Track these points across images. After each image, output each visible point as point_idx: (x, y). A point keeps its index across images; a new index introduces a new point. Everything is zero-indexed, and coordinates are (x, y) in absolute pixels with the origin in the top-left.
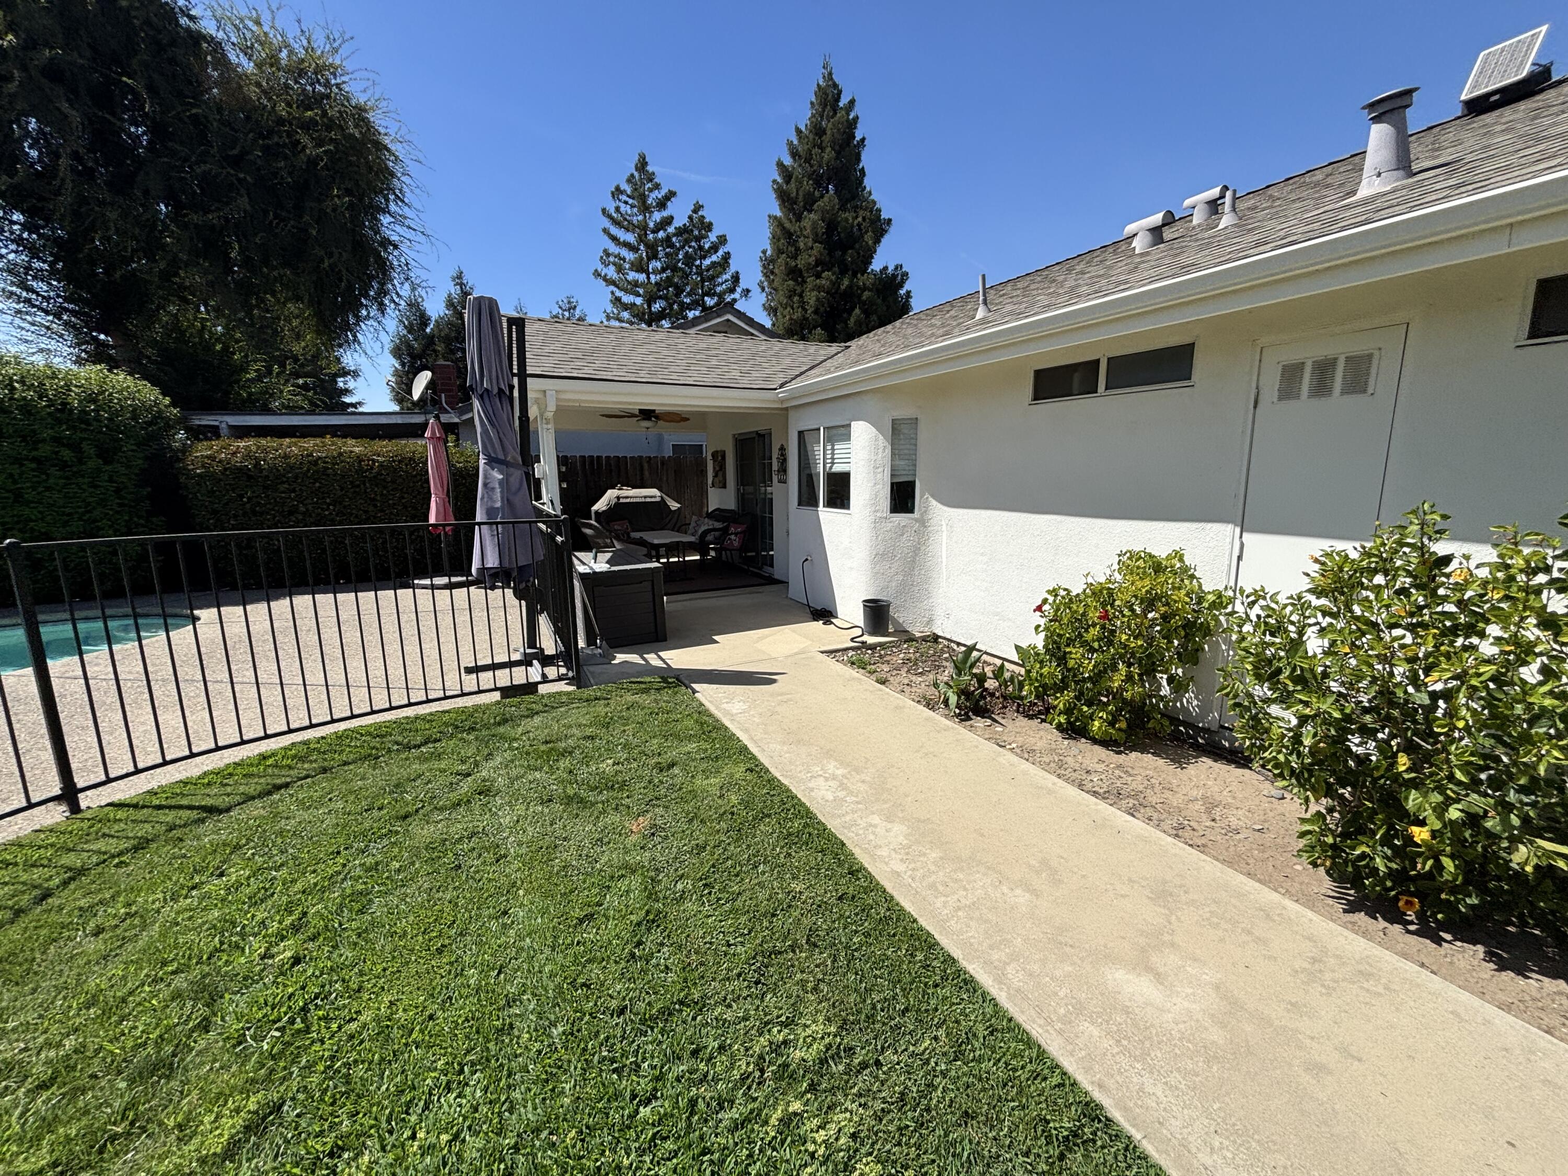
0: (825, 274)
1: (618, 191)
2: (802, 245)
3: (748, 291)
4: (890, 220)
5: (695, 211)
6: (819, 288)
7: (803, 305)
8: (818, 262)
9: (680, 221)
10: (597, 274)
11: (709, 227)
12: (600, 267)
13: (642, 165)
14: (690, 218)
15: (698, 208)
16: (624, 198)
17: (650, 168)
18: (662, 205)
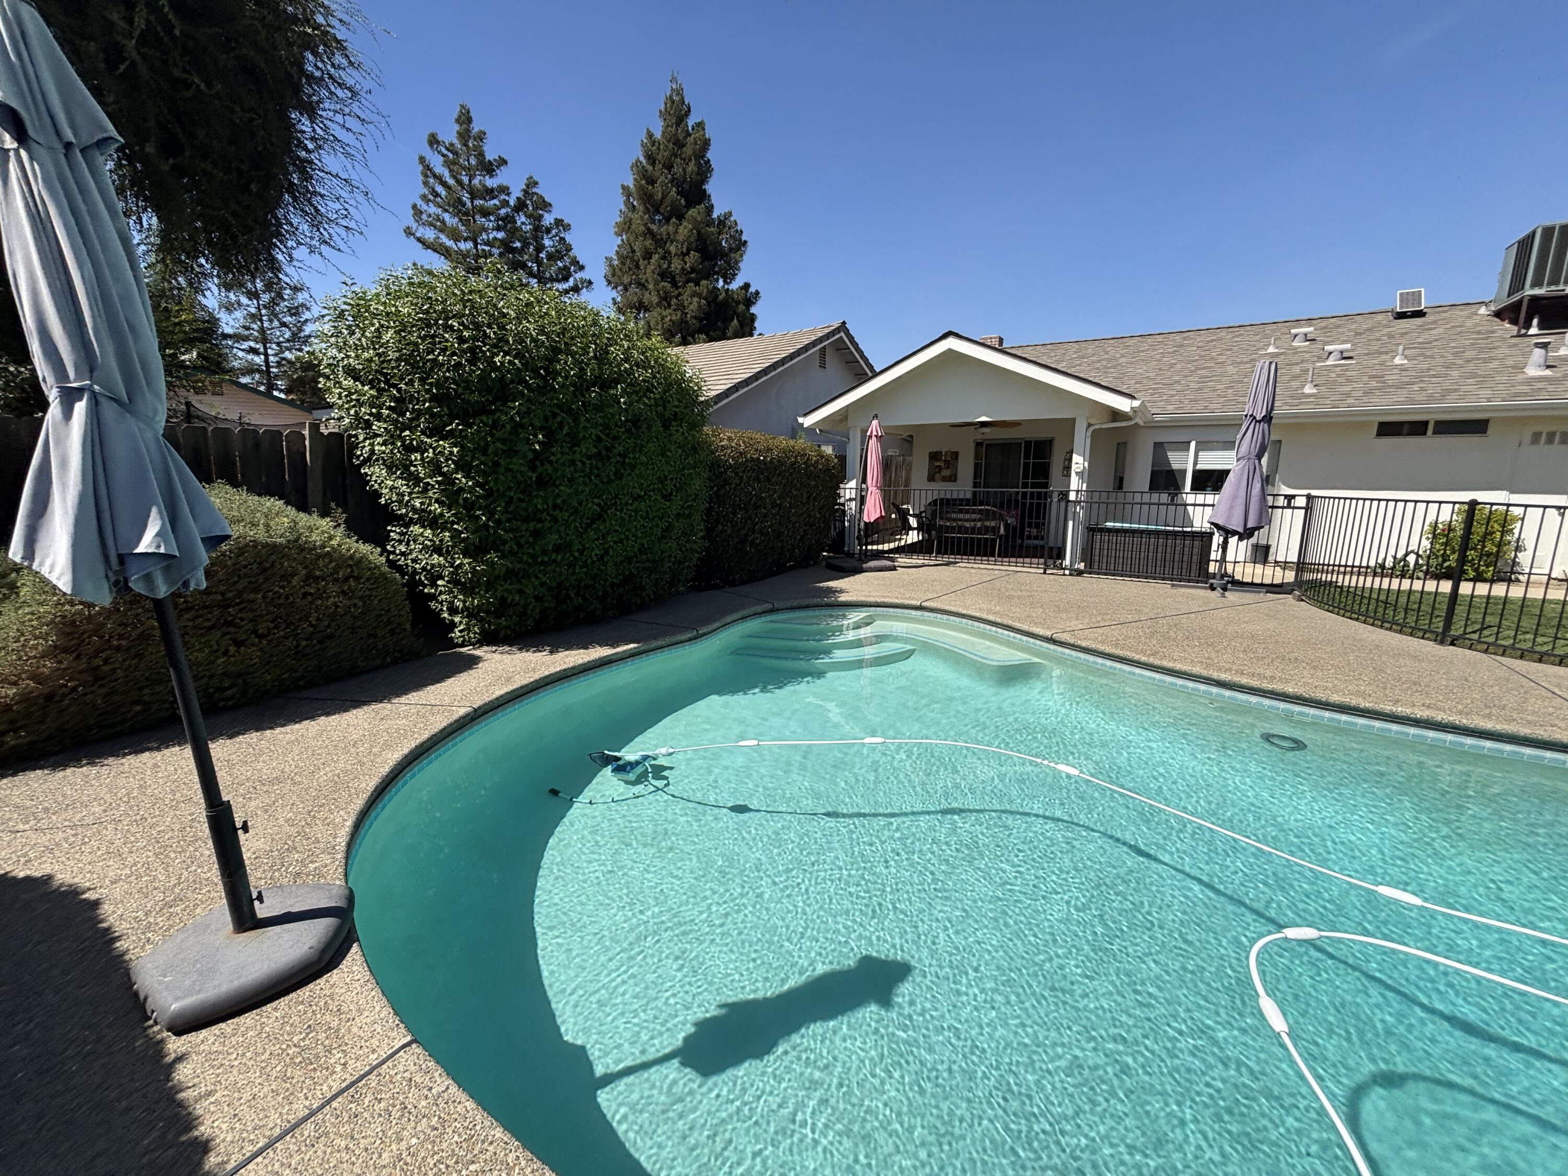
0: (704, 282)
1: (433, 141)
2: (673, 249)
3: (590, 283)
4: (746, 242)
5: (528, 186)
6: (700, 296)
7: (681, 307)
8: (693, 270)
9: (516, 193)
10: (409, 232)
11: (546, 206)
12: (414, 226)
13: (465, 119)
14: (524, 190)
15: (532, 183)
16: (443, 150)
17: (476, 128)
18: (489, 168)
